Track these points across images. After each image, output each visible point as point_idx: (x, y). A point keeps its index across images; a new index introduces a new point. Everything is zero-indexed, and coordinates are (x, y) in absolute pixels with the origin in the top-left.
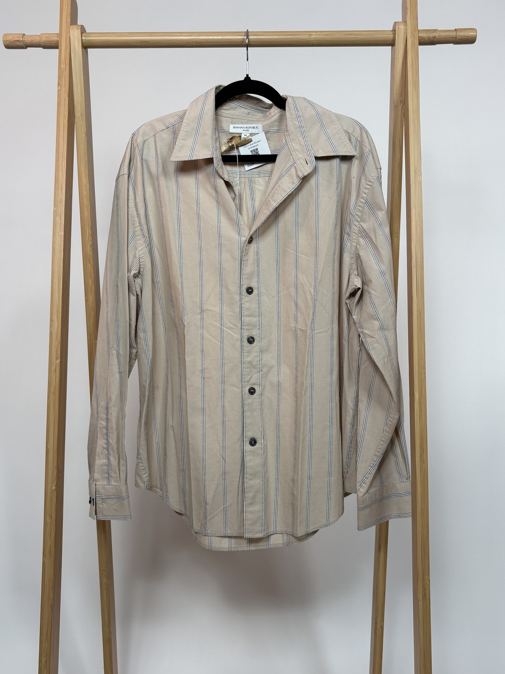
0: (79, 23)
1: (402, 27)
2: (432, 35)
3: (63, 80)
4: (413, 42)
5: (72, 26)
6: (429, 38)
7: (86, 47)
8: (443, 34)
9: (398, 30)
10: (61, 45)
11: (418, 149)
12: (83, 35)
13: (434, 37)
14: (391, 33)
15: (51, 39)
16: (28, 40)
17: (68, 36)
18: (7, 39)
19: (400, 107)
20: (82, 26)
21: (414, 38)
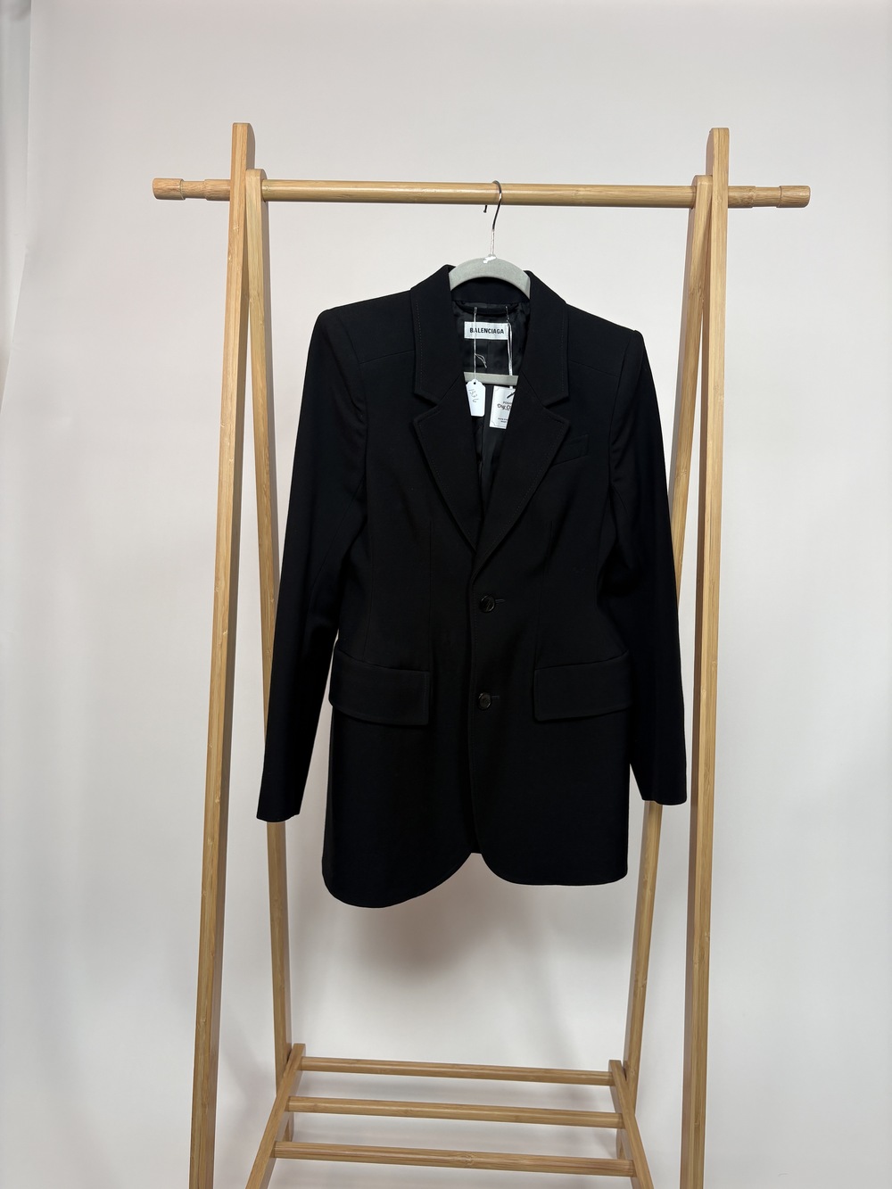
1: (705, 183)
2: (746, 194)
3: (236, 248)
4: (720, 205)
5: (248, 172)
6: (743, 199)
7: (266, 199)
8: (763, 194)
9: (700, 189)
10: (233, 197)
11: (720, 357)
12: (263, 183)
13: (750, 198)
14: (691, 191)
15: (217, 188)
16: (188, 188)
17: (243, 185)
18: (159, 187)
19: (699, 295)
20: (262, 171)
21: (722, 199)
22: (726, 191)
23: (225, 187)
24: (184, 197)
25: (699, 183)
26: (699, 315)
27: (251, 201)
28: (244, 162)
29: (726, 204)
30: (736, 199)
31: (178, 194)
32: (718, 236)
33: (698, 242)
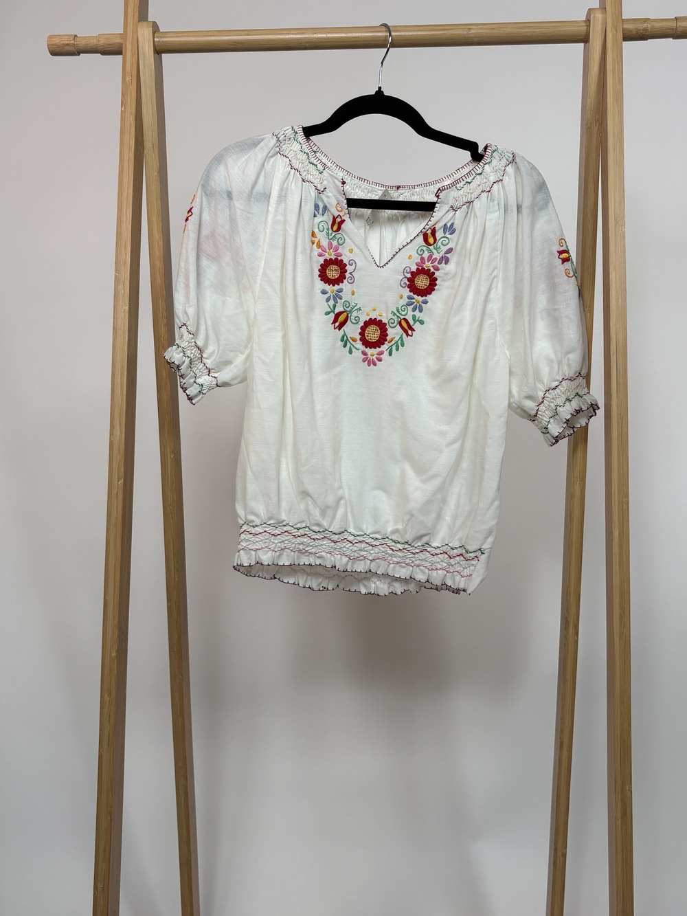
1: (598, 15)
2: (642, 26)
3: (129, 100)
4: (615, 38)
5: (140, 23)
6: (638, 30)
8: (657, 25)
9: (594, 20)
10: (126, 50)
12: (156, 35)
13: (646, 29)
14: (584, 24)
15: (111, 42)
16: (81, 43)
17: (135, 37)
18: (54, 42)
19: (596, 128)
20: (154, 23)
21: (616, 30)
22: (620, 24)
23: (118, 41)
24: (78, 52)
25: (592, 16)
26: (597, 150)
27: (144, 53)
28: (137, 15)
29: (620, 36)
30: (630, 31)
31: (72, 49)
32: (614, 68)
33: (594, 76)
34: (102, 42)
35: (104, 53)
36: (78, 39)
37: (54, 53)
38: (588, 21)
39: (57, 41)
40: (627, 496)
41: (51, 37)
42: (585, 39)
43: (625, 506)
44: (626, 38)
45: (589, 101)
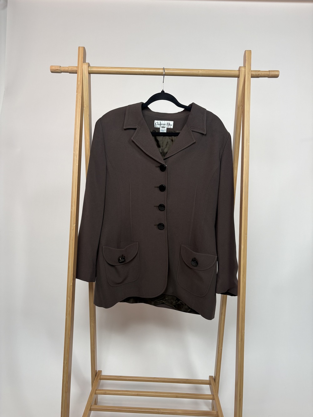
0: (87, 61)
1: (243, 69)
2: (257, 73)
3: (79, 90)
4: (248, 77)
5: (84, 64)
6: (256, 75)
7: (90, 73)
8: (263, 73)
9: (241, 71)
10: (78, 72)
11: (248, 130)
12: (89, 68)
13: (259, 74)
14: (238, 72)
15: (73, 69)
17: (82, 68)
18: (52, 69)
19: (241, 108)
21: (249, 75)
22: (250, 72)
23: (76, 69)
24: (61, 72)
26: (241, 115)
27: (85, 74)
28: (82, 60)
30: (254, 75)
31: (59, 71)
32: (247, 88)
33: (241, 90)
34: (70, 69)
35: (70, 73)
36: (61, 68)
37: (52, 72)
38: (239, 70)
39: (54, 68)
40: (247, 235)
41: (51, 66)
42: (238, 77)
43: (246, 238)
44: (252, 77)
45: (239, 98)
